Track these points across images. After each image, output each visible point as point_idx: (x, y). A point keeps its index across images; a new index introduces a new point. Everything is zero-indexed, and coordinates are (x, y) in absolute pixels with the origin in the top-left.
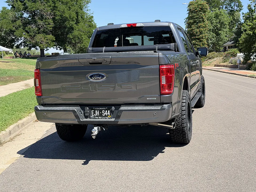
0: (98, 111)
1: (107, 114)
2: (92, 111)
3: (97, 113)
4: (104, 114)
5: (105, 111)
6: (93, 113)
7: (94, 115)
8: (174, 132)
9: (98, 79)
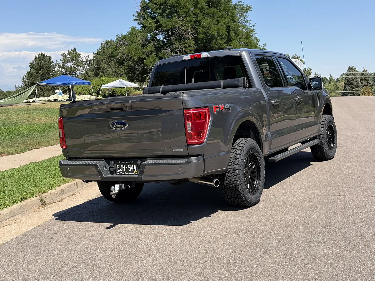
0: (124, 165)
1: (133, 169)
2: (118, 165)
3: (123, 168)
4: (130, 169)
5: (131, 166)
6: (119, 168)
7: (119, 170)
8: (226, 192)
9: (120, 127)
